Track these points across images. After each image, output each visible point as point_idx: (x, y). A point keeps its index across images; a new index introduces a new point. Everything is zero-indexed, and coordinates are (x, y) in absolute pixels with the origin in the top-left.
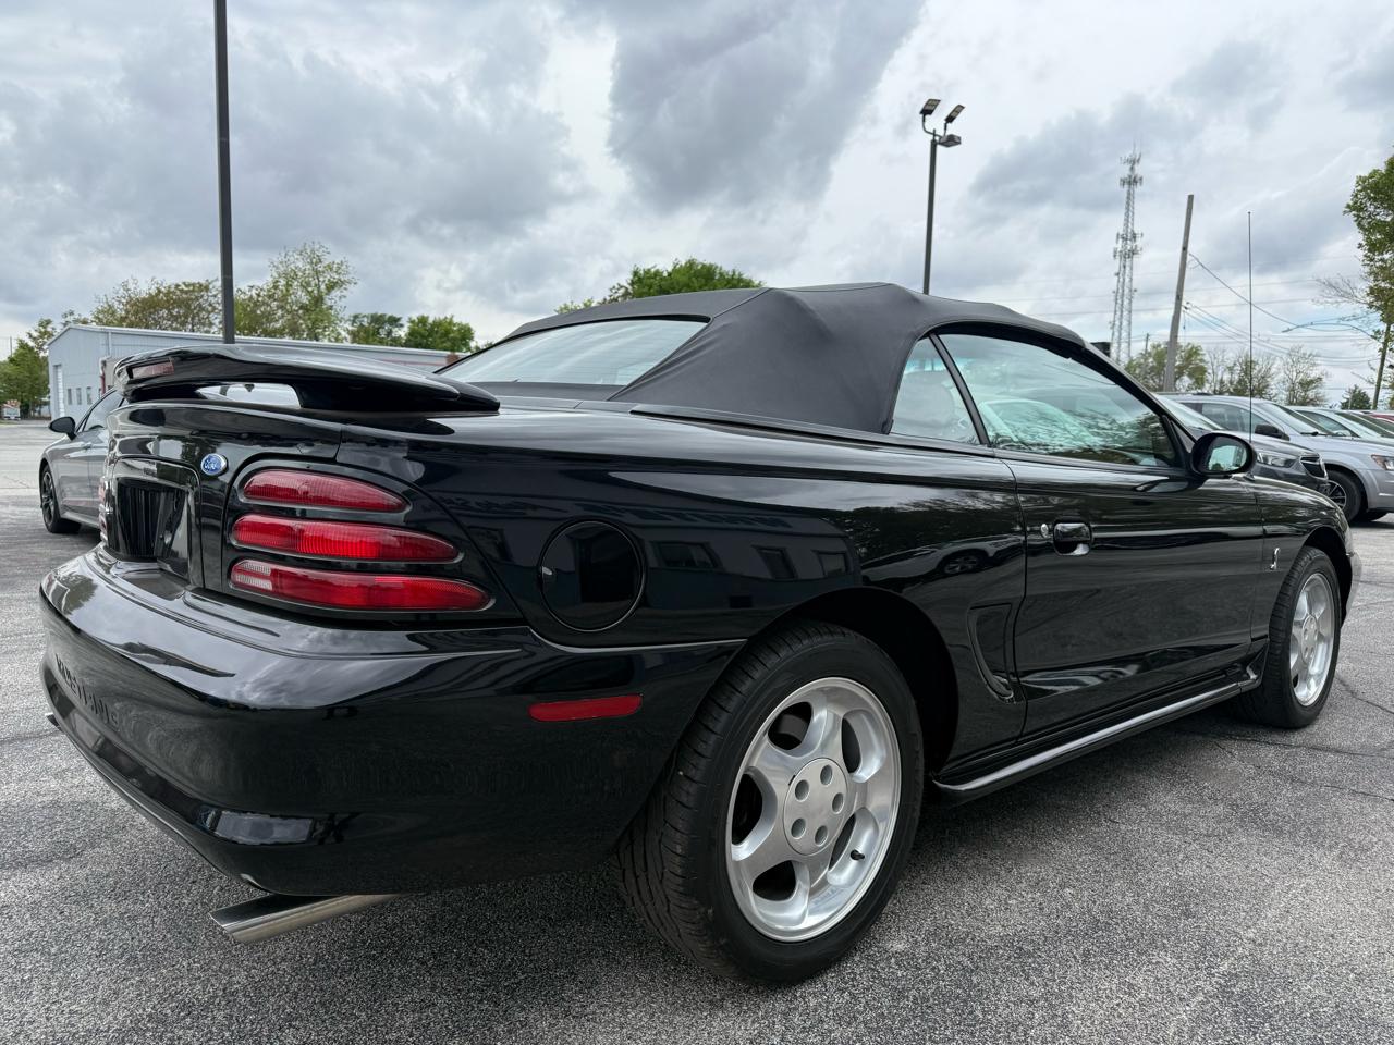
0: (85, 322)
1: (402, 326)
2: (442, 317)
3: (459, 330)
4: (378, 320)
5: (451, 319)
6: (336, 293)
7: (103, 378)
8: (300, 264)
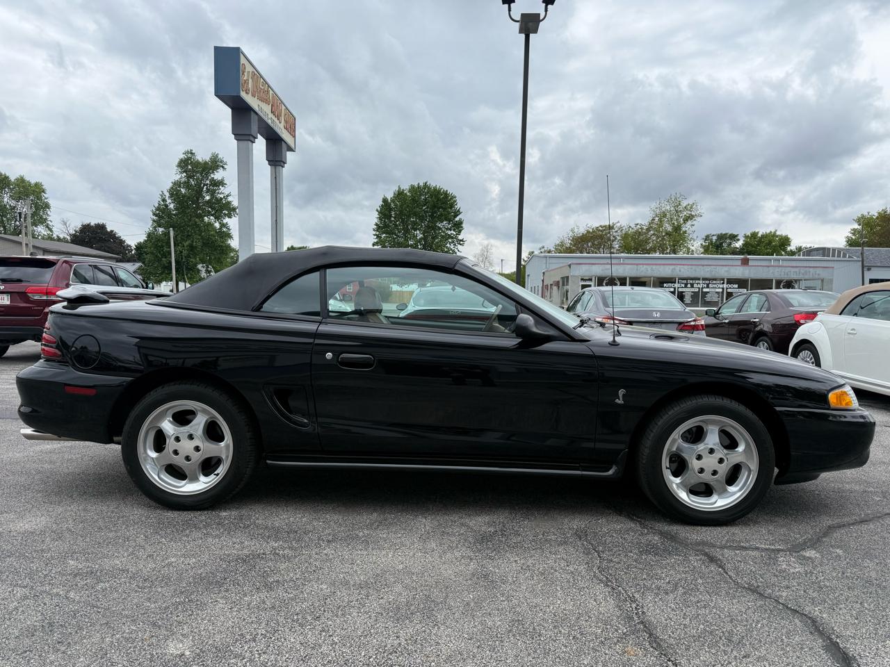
0: (549, 252)
1: (738, 240)
2: (768, 232)
3: (780, 240)
4: (722, 237)
5: (775, 232)
6: (689, 223)
7: (543, 281)
8: (668, 208)
